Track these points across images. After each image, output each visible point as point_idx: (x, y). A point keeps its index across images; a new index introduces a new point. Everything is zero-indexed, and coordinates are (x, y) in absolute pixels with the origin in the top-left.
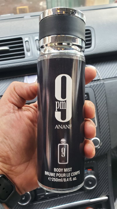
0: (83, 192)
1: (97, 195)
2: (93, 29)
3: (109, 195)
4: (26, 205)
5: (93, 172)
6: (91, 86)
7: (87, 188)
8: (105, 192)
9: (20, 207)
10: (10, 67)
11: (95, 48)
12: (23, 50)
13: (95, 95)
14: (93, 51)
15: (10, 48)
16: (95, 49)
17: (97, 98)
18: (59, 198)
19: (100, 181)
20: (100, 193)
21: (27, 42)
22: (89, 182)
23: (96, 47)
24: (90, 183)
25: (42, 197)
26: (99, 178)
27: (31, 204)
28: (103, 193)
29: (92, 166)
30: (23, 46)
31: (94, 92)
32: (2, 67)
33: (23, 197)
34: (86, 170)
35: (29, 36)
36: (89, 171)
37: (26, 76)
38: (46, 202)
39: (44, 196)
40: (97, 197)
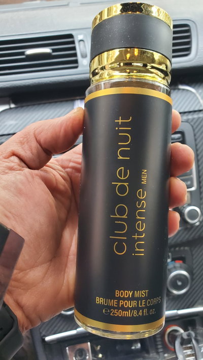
1: (189, 305)
2: (194, 24)
5: (184, 265)
6: (188, 119)
7: (174, 292)
8: (202, 300)
11: (198, 57)
12: (75, 55)
13: (195, 135)
14: (193, 62)
15: (54, 50)
16: (196, 58)
17: (198, 141)
19: (195, 281)
20: (195, 300)
21: (81, 42)
22: (178, 281)
23: (199, 54)
24: (180, 283)
26: (195, 276)
28: (200, 301)
29: (183, 255)
30: (74, 49)
31: (194, 130)
32: (40, 82)
34: (173, 262)
35: (85, 32)
36: (178, 264)
37: (78, 99)
40: (188, 308)
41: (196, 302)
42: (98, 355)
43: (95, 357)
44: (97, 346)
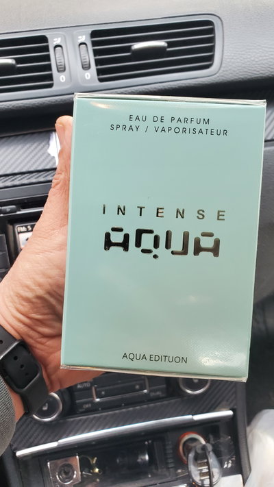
0: (179, 399)
1: (211, 407)
2: (219, 21)
3: (235, 407)
4: (51, 422)
7: (189, 391)
8: (227, 401)
9: (37, 425)
10: (17, 107)
11: (222, 69)
14: (215, 76)
15: (18, 61)
16: (221, 71)
18: (124, 410)
20: (218, 402)
21: (58, 49)
23: (223, 65)
24: (196, 380)
25: (87, 406)
27: (61, 421)
28: (224, 403)
33: (44, 405)
35: (63, 33)
38: (95, 417)
39: (90, 405)
40: (208, 411)
41: (219, 404)
42: (93, 469)
43: (90, 472)
44: (93, 458)
